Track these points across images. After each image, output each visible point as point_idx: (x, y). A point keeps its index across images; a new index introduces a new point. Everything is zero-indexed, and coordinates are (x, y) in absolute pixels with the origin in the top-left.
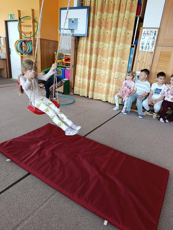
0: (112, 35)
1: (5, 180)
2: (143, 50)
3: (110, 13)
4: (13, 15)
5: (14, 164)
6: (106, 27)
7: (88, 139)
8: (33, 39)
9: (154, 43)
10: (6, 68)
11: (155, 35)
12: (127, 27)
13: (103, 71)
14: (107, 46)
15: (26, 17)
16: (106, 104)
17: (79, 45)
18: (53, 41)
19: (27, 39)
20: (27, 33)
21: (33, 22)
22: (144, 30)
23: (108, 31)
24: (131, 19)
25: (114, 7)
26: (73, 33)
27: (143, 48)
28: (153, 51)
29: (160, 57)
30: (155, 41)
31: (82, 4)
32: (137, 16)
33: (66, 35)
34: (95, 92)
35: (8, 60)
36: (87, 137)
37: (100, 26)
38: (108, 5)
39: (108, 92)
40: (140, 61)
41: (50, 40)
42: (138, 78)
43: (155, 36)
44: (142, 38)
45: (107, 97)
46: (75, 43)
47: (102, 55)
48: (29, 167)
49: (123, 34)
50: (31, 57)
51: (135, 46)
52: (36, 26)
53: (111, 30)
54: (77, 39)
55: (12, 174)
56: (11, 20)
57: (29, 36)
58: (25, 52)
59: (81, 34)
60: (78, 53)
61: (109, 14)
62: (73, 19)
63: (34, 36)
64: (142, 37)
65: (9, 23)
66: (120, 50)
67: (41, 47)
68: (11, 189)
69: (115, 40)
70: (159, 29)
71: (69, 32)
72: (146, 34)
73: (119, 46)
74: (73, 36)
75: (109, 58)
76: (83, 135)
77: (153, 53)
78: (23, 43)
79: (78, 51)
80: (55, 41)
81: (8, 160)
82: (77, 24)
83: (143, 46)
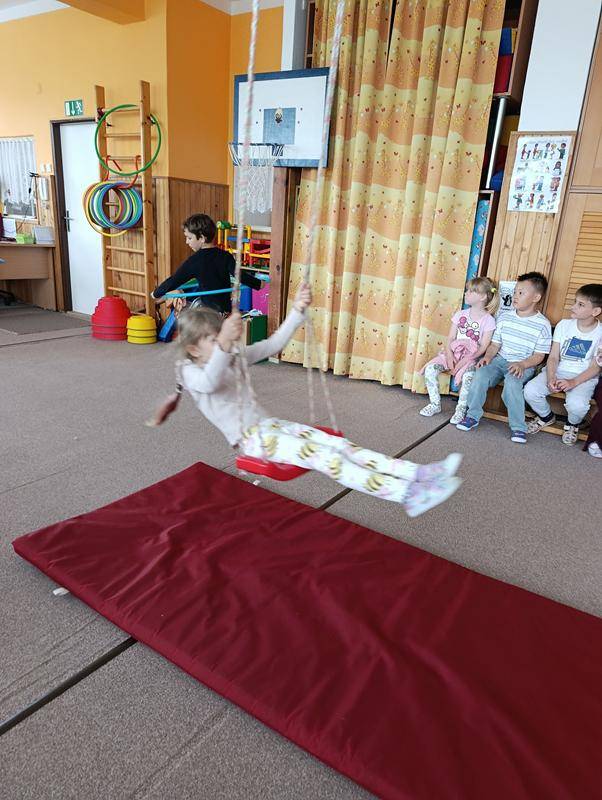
0: (413, 158)
1: (47, 663)
2: (523, 207)
3: (406, 88)
4: (81, 101)
5: (80, 607)
6: (391, 134)
7: (335, 519)
8: (146, 180)
9: (561, 182)
10: (52, 276)
11: (561, 157)
12: (466, 133)
13: (382, 283)
14: (397, 198)
15: (122, 110)
16: (395, 395)
17: (299, 198)
18: (211, 184)
19: (123, 180)
20: (126, 161)
21: (144, 124)
22: (522, 141)
23: (400, 148)
24: (476, 107)
25: (417, 68)
26: (281, 158)
27: (519, 201)
28: (556, 210)
29: (584, 230)
30: (562, 177)
31: (310, 59)
32: (499, 94)
33: (256, 163)
34: (356, 355)
35: (60, 252)
36: (331, 510)
37: (372, 133)
38: (399, 62)
39: (400, 354)
40: (511, 246)
41: (201, 183)
42: (505, 304)
43: (561, 161)
44: (516, 169)
45: (396, 372)
46: (287, 191)
47: (380, 229)
48: (130, 616)
49: (450, 156)
50: (138, 237)
51: (492, 196)
52: (155, 138)
53: (409, 142)
54: (294, 176)
55: (71, 642)
56: (72, 118)
57: (130, 169)
58: (116, 222)
59: (306, 160)
60: (297, 223)
61: (400, 92)
62: (279, 112)
63: (147, 169)
64: (518, 163)
65: (65, 130)
66: (441, 211)
67: (170, 206)
68: (67, 698)
69: (422, 178)
70: (577, 135)
71: (266, 153)
72: (532, 154)
73: (437, 197)
74: (279, 166)
75: (404, 238)
76: (318, 503)
77: (558, 217)
78: (112, 193)
79: (296, 216)
80: (217, 186)
81: (60, 591)
82: (291, 126)
83: (520, 196)
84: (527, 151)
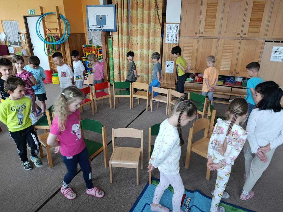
0: (139, 29)
2: (169, 42)
3: (135, 10)
6: (132, 22)
9: (178, 36)
11: (177, 29)
12: (156, 23)
14: (135, 40)
19: (52, 35)
21: (58, 19)
22: (167, 25)
23: (135, 26)
25: (137, 5)
26: (102, 29)
27: (168, 40)
28: (177, 43)
30: (178, 34)
40: (167, 52)
41: (77, 34)
42: (168, 67)
44: (166, 32)
46: (105, 37)
49: (153, 29)
56: (31, 15)
61: (133, 11)
62: (101, 16)
66: (152, 44)
70: (180, 24)
72: (170, 29)
80: (81, 34)
82: (105, 20)
83: (168, 39)
84: (169, 27)
